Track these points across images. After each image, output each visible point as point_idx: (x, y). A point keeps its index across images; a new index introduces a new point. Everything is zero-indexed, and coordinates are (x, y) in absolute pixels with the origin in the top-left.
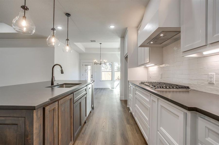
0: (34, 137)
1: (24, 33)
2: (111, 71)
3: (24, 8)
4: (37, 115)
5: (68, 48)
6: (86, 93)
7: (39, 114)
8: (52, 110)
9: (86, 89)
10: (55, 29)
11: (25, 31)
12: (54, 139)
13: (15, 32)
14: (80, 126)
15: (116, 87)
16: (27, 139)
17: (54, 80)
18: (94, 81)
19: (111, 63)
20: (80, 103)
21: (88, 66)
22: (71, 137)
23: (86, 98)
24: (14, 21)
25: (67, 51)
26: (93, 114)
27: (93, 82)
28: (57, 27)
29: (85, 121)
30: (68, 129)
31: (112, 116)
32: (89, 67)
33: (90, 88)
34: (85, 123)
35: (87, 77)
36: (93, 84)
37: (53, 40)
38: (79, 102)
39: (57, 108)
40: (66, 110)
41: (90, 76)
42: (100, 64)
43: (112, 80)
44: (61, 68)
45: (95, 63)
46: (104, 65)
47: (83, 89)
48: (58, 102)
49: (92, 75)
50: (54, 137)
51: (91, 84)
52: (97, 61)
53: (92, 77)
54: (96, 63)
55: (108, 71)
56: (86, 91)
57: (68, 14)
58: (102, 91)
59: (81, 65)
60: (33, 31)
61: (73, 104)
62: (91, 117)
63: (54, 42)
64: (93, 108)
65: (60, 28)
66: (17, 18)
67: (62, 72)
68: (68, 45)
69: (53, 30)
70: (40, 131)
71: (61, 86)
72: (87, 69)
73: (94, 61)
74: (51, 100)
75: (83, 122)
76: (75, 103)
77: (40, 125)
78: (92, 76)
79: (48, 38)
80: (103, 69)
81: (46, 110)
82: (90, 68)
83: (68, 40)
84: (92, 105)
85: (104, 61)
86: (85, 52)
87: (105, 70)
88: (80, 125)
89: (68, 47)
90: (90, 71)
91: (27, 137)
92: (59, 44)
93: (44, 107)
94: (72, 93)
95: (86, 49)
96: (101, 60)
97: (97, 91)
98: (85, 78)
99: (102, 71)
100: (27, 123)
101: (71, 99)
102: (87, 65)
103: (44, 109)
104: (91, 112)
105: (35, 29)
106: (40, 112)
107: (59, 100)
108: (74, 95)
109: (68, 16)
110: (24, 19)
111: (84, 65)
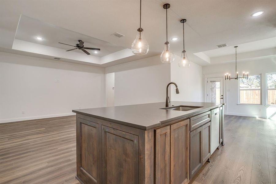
0: (146, 157)
1: (140, 54)
2: (259, 88)
3: (140, 30)
4: (148, 136)
5: (184, 62)
6: (211, 121)
7: (150, 136)
8: (164, 134)
9: (209, 115)
10: (168, 42)
11: (140, 52)
12: (166, 167)
13: (133, 54)
14: (200, 164)
15: (272, 116)
16: (141, 157)
17: (169, 101)
18: (224, 104)
19: (259, 76)
20: (200, 132)
22: (187, 173)
23: (209, 126)
24: (133, 46)
25: (184, 65)
26: (221, 153)
27: (222, 106)
28: (172, 39)
29: (208, 159)
30: (182, 161)
31: (260, 166)
32: (218, 84)
33: (216, 114)
34: (208, 161)
35: (215, 99)
36: (221, 108)
37: (167, 56)
38: (199, 130)
39: (169, 133)
40: (180, 138)
41: (219, 98)
42: (236, 79)
43: (261, 104)
44: (177, 87)
45: (226, 78)
46: (244, 80)
47: (204, 114)
48: (170, 126)
49: (222, 96)
50: (166, 165)
51: (219, 108)
52: (230, 75)
53: (222, 98)
54: (229, 77)
55: (253, 88)
56: (209, 117)
57: (183, 20)
58: (241, 120)
59: (206, 82)
60: (147, 51)
61: (190, 132)
62: (219, 156)
63: (168, 58)
64: (222, 144)
65: (175, 39)
66: (135, 42)
67: (177, 92)
68: (184, 58)
69: (167, 44)
70: (151, 153)
71: (178, 108)
72: (215, 87)
73: (225, 75)
74: (162, 123)
75: (204, 160)
76: (193, 130)
77: (151, 148)
79: (162, 54)
80: (241, 85)
81: (157, 133)
82: (219, 86)
83: (184, 51)
84: (221, 140)
85: (244, 72)
86: (210, 63)
87: (248, 87)
88: (200, 162)
89: (185, 60)
90: (219, 89)
91: (140, 156)
92: (174, 59)
93: (155, 129)
94: (188, 118)
95: (212, 58)
96: (237, 73)
97: (231, 119)
98: (212, 99)
99: (241, 89)
100: (140, 142)
101: (187, 125)
102: (215, 82)
103: (155, 131)
104: (218, 149)
105: (148, 48)
106: (151, 134)
107: (172, 124)
108: (192, 122)
109: (183, 23)
110: (140, 41)
111: (209, 81)
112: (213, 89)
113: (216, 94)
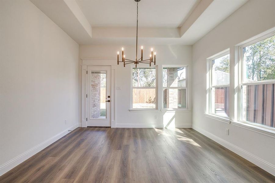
15: (169, 124)
21: (101, 74)
41: (105, 101)
43: (157, 108)
49: (109, 97)
53: (109, 101)
59: (84, 72)
72: (99, 83)
78: (109, 99)
102: (99, 73)
111: (90, 72)
112: (95, 86)
113: (100, 94)
